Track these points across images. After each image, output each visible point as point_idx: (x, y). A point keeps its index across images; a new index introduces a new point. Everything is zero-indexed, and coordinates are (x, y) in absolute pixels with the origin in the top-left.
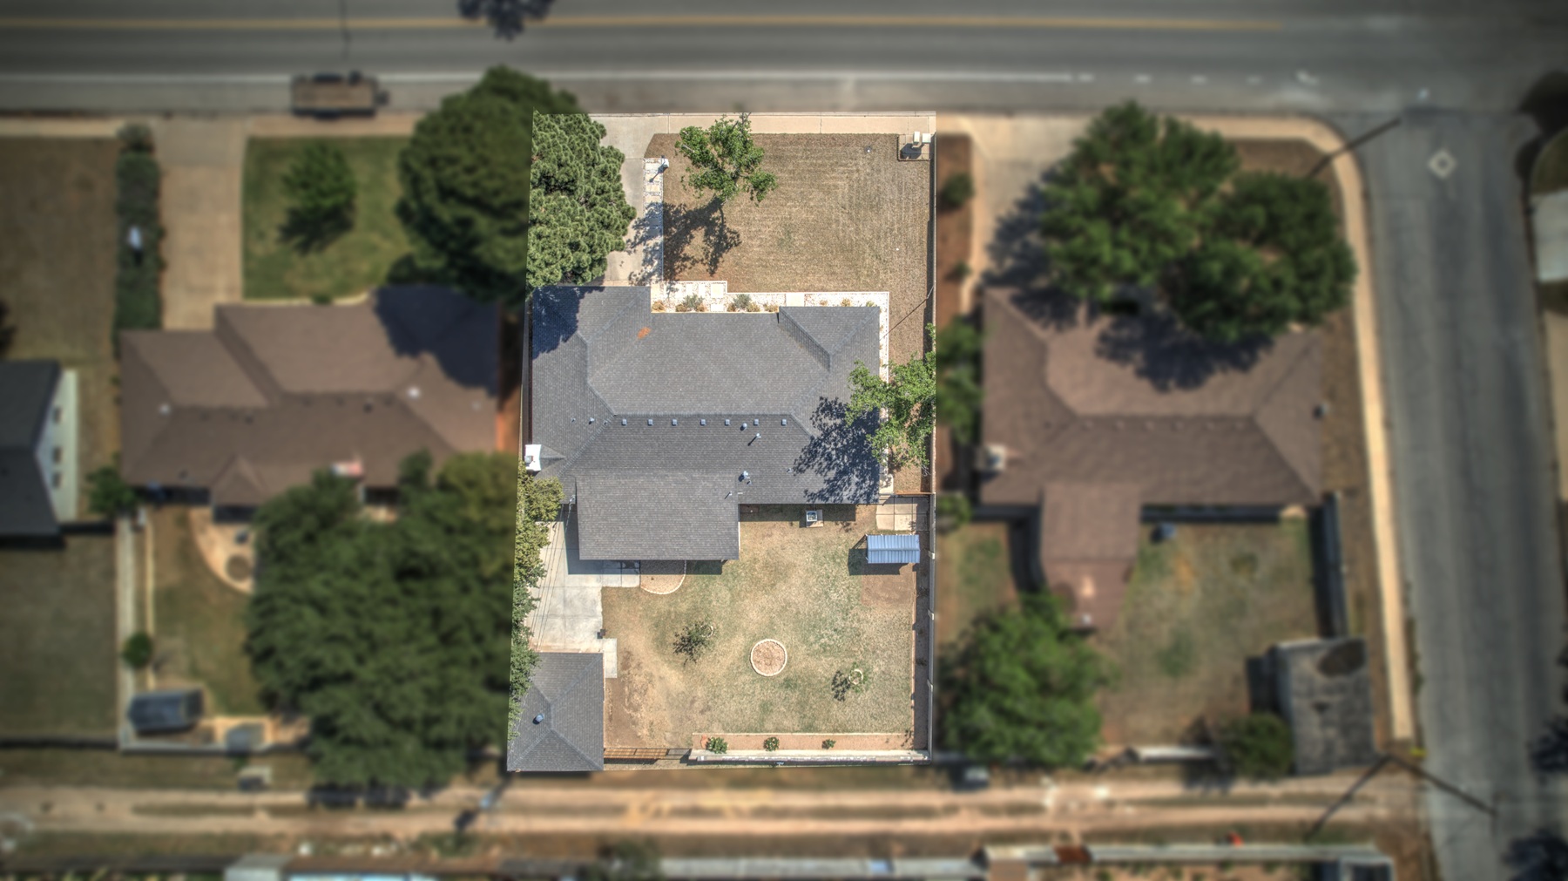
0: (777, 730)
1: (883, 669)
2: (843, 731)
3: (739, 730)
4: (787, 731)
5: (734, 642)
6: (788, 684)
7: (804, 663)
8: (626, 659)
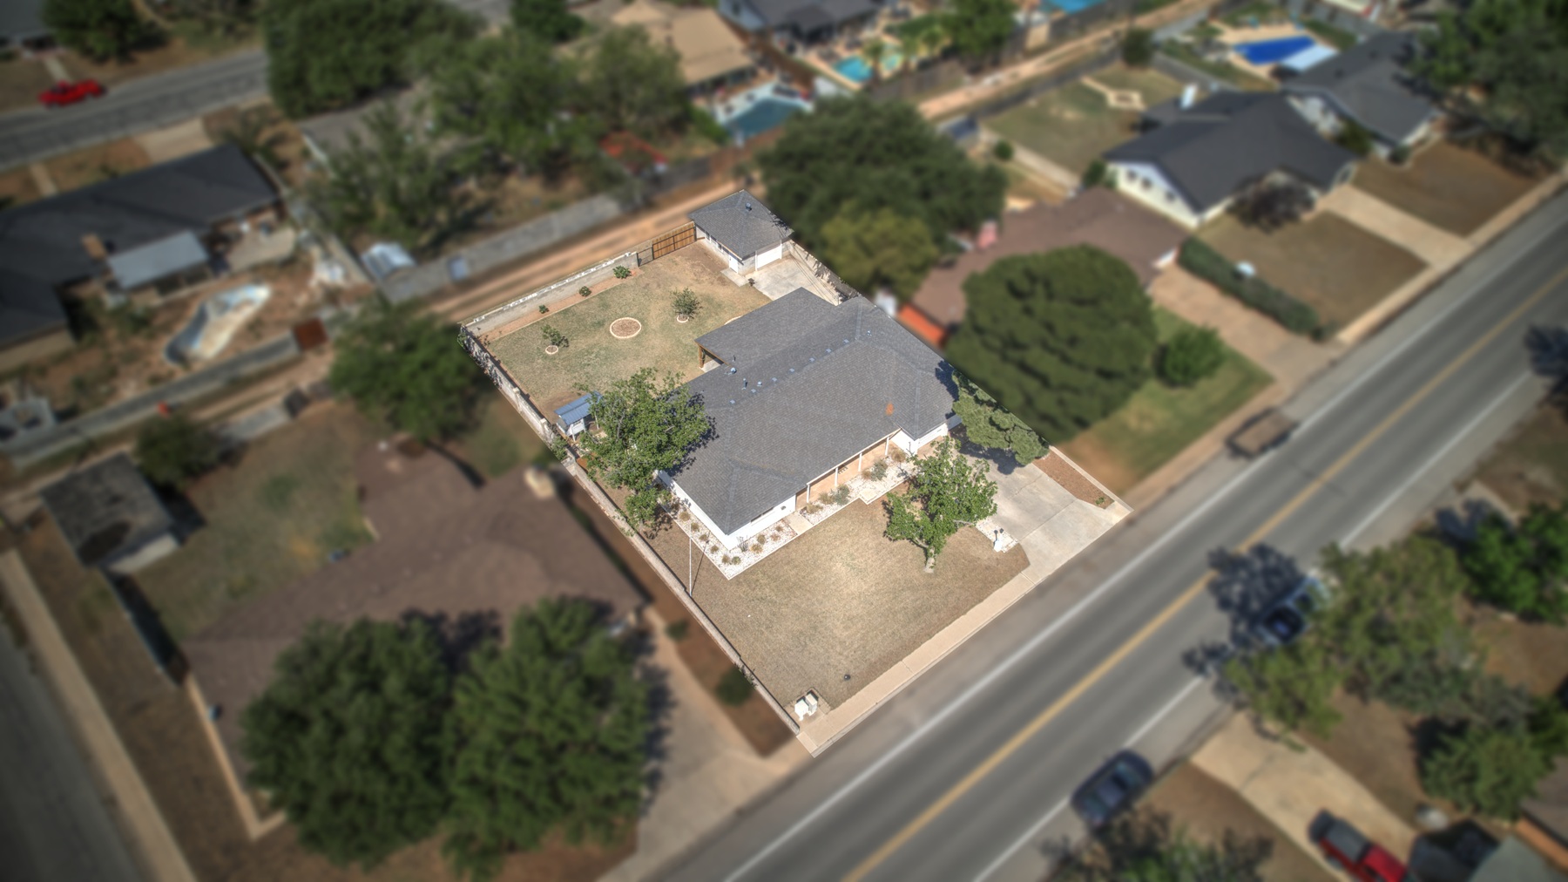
0: (587, 300)
1: (535, 364)
2: (538, 322)
3: (614, 289)
4: (581, 303)
5: (659, 323)
6: (601, 324)
7: (598, 337)
8: (724, 281)
